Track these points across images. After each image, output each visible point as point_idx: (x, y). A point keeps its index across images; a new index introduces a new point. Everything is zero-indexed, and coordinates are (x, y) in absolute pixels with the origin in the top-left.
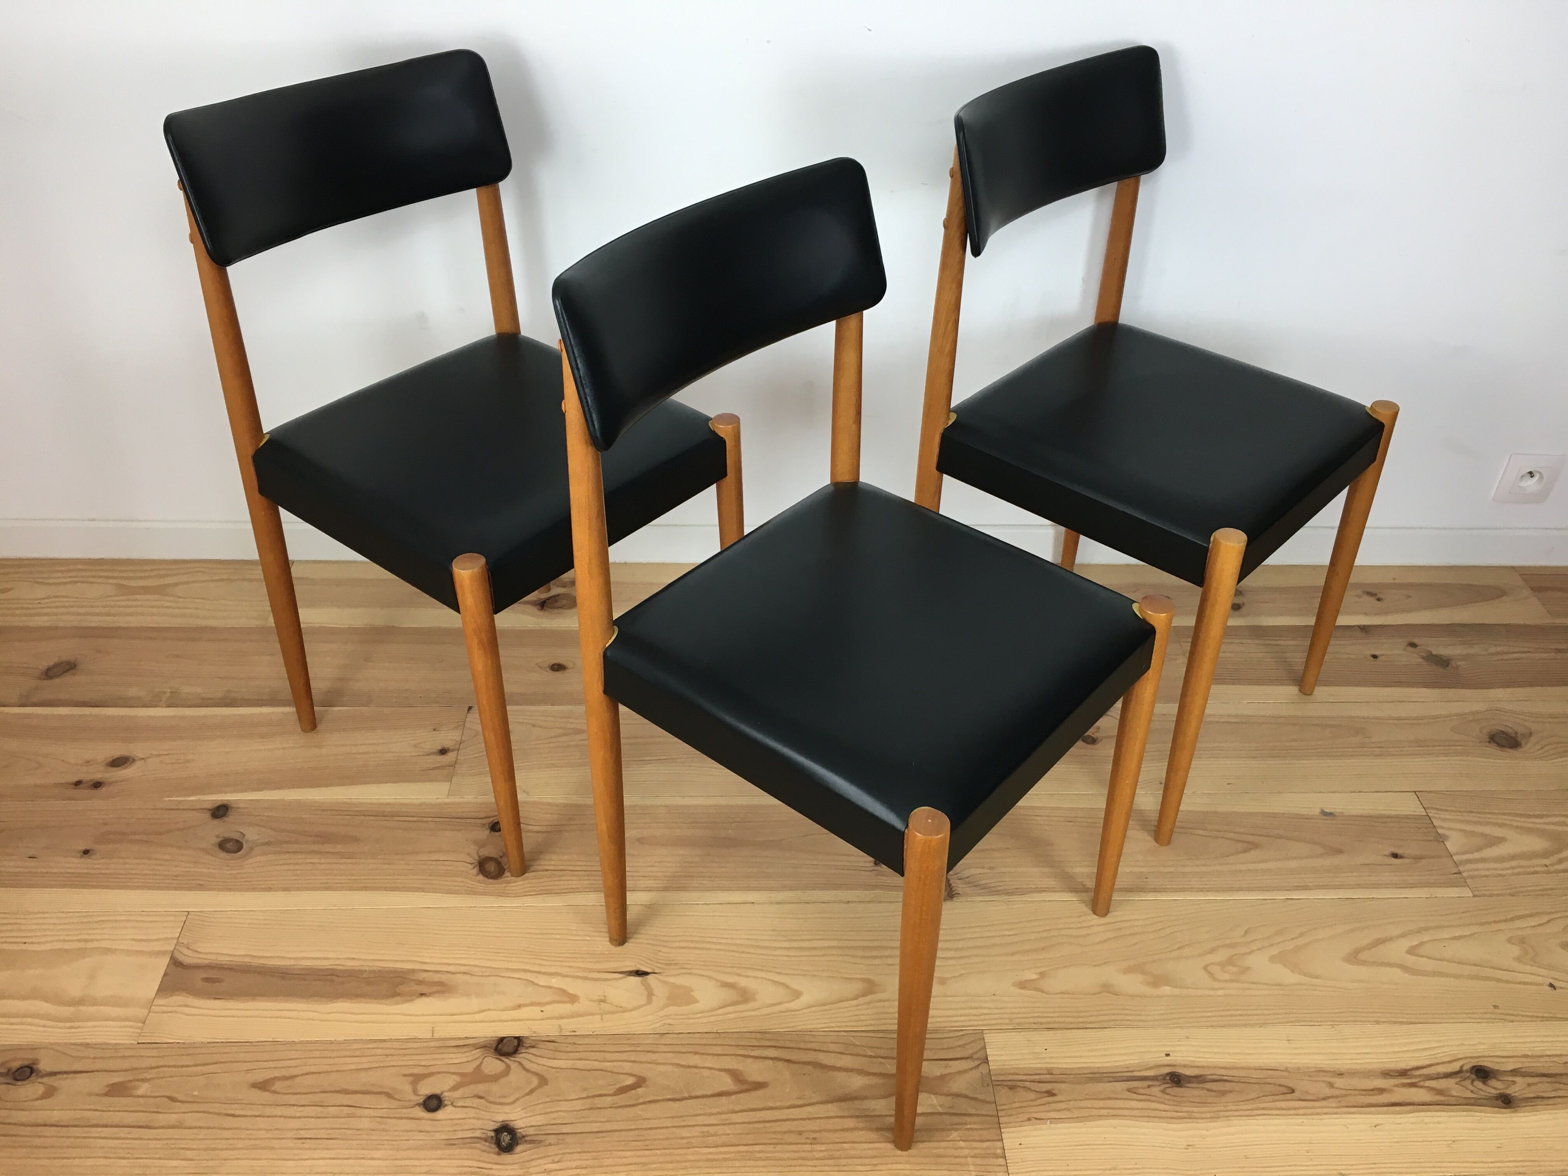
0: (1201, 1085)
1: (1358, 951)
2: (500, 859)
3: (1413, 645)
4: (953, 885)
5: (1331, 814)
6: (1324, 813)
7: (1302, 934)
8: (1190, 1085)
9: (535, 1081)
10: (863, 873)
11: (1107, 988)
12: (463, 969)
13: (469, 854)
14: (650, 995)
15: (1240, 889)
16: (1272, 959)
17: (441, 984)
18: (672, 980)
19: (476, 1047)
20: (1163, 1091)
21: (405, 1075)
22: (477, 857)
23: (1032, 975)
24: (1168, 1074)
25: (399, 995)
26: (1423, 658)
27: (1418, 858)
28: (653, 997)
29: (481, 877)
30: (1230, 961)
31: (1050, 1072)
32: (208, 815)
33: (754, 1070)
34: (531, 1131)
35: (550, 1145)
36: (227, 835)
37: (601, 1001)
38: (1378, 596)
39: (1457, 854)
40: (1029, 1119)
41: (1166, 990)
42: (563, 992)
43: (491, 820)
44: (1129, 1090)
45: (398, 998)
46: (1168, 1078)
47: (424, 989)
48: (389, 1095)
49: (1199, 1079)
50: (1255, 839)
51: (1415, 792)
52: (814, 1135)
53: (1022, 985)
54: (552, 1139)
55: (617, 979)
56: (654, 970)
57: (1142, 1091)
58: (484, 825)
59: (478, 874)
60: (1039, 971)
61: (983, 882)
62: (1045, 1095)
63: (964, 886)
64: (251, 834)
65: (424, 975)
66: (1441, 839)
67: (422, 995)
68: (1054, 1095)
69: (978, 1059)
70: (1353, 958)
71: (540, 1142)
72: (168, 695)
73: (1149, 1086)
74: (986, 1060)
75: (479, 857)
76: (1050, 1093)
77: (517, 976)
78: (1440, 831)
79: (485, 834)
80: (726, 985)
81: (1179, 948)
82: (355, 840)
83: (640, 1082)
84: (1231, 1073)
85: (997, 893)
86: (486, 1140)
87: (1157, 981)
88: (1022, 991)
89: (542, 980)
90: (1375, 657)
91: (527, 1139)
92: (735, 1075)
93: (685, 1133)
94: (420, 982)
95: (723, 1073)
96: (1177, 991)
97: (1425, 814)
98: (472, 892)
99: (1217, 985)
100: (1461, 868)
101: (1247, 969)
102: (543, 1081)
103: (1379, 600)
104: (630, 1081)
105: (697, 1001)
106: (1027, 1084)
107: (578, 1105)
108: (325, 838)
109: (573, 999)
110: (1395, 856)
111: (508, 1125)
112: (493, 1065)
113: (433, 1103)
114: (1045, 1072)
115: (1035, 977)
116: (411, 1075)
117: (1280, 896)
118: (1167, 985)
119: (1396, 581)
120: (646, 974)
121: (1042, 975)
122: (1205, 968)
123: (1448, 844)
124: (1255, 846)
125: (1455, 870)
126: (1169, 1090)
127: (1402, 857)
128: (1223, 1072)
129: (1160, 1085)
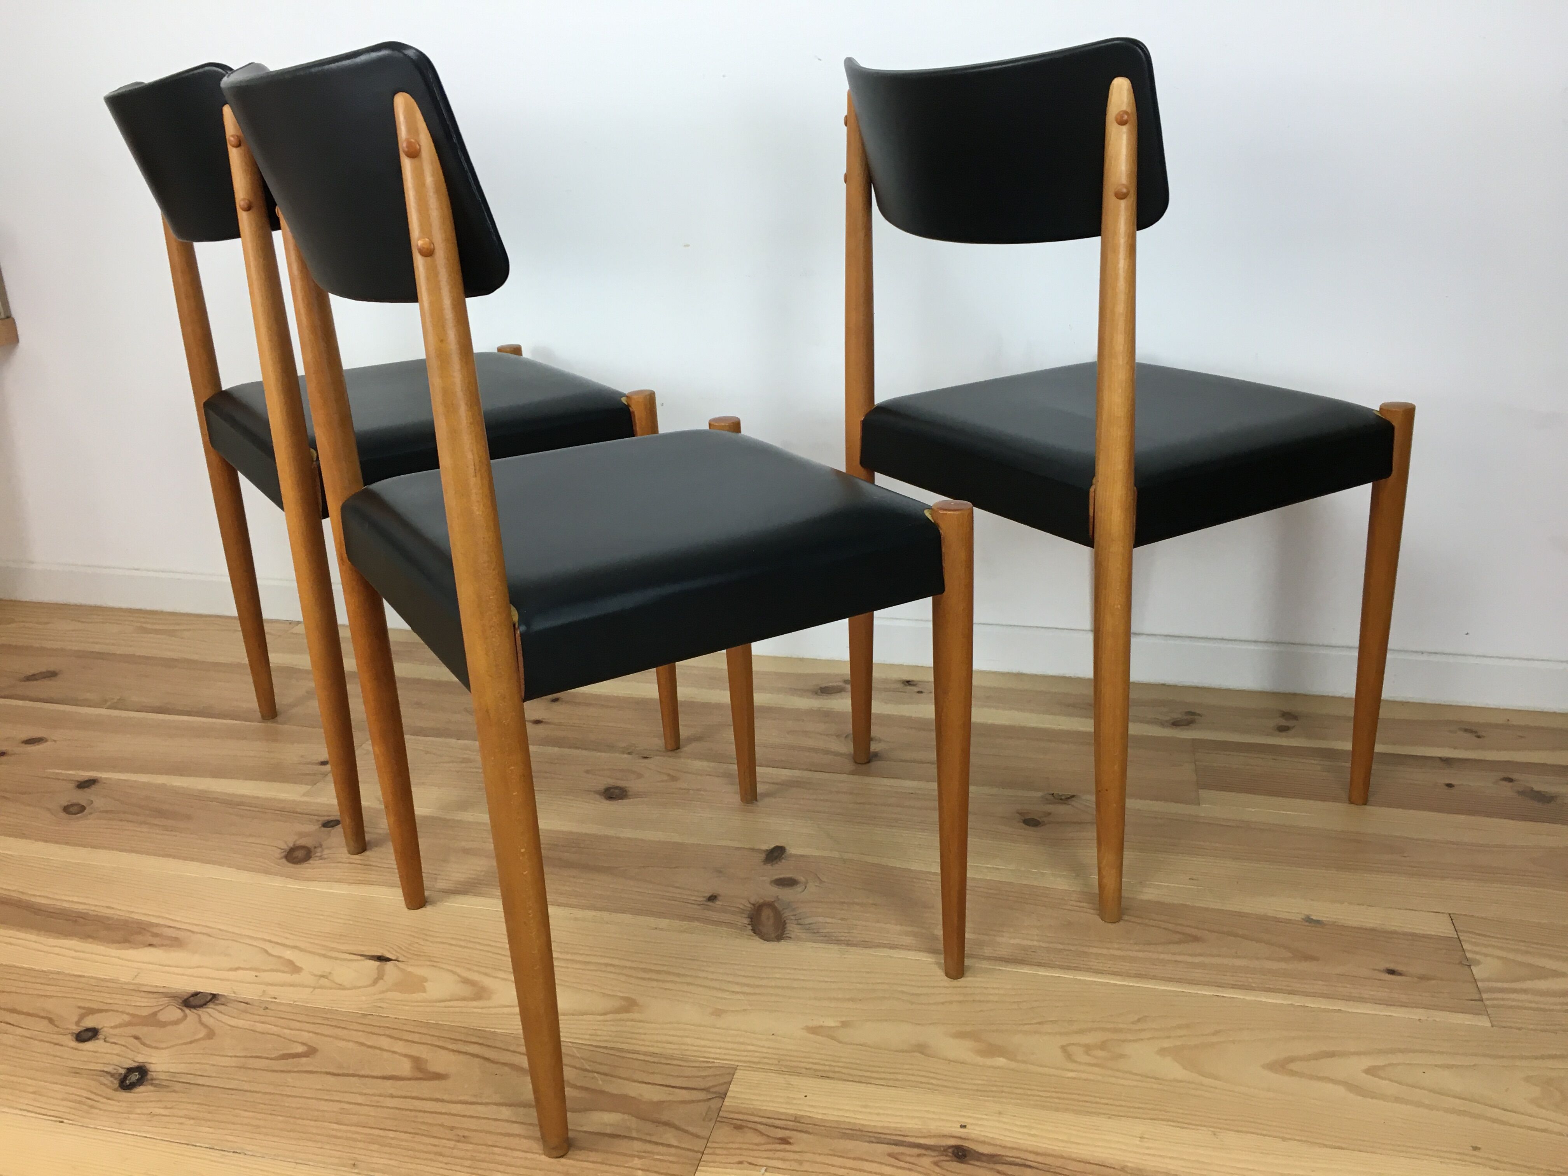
0: (992, 1166)
1: (1292, 1060)
2: (313, 849)
3: (1510, 780)
4: (788, 929)
5: (1318, 922)
6: (1308, 920)
7: (1216, 1033)
8: (978, 1163)
9: (202, 1033)
10: (690, 905)
11: (921, 1049)
12: (205, 930)
13: (286, 842)
14: (380, 977)
15: (1154, 978)
16: (1163, 1052)
17: (176, 939)
18: (410, 969)
19: (166, 995)
20: (936, 1164)
21: (79, 1007)
22: (291, 845)
23: (830, 1023)
24: (952, 1147)
25: (129, 942)
26: (1519, 793)
27: (1422, 978)
28: (381, 981)
29: (284, 860)
30: (1103, 1046)
31: (797, 1119)
32: (72, 785)
33: (439, 1061)
34: (162, 1076)
35: (174, 1091)
36: (75, 801)
37: (323, 976)
38: (1479, 734)
39: (1482, 980)
40: (740, 1163)
41: (1001, 1061)
42: (291, 963)
43: (327, 818)
44: (890, 1155)
45: (127, 944)
46: (950, 1150)
47: (155, 941)
48: (51, 1021)
49: (992, 1159)
50: (1198, 933)
51: (1450, 914)
52: (466, 1133)
53: (814, 1030)
54: (178, 1087)
55: (358, 960)
56: (398, 957)
57: (908, 1159)
58: (319, 821)
59: (281, 858)
60: (844, 1019)
61: (825, 931)
62: (777, 1141)
63: (799, 931)
64: (99, 803)
65: (167, 929)
66: (1468, 964)
67: (150, 945)
68: (788, 1143)
69: (715, 1093)
70: (1281, 1066)
71: (168, 1087)
72: (115, 701)
73: (919, 1155)
74: (723, 1096)
75: (294, 845)
76: (785, 1141)
77: (255, 943)
78: (1468, 955)
79: (312, 828)
80: (466, 981)
81: (1039, 1023)
82: (188, 817)
83: (311, 1051)
84: (1040, 1159)
85: (838, 942)
86: (112, 1075)
87: (993, 1050)
88: (812, 1036)
89: (277, 951)
90: (1450, 786)
91: (154, 1082)
92: (418, 1063)
93: (324, 1106)
94: (156, 935)
95: (405, 1059)
96: (1013, 1065)
97: (1456, 936)
98: (267, 872)
99: (1072, 1066)
100: (1484, 996)
101: (1121, 1056)
102: (211, 1034)
103: (1479, 737)
104: (300, 1049)
105: (424, 991)
106: (760, 1127)
107: (232, 1062)
108: (160, 813)
109: (295, 969)
110: (1392, 972)
111: (145, 1066)
112: (174, 1013)
113: (88, 1035)
114: (793, 1119)
115: (832, 1024)
116: (84, 1008)
117: (1208, 992)
118: (1004, 1057)
119: (1509, 723)
120: (388, 960)
121: (844, 1024)
122: (1064, 1048)
123: (1474, 969)
124: (1196, 939)
125: (1477, 997)
126: (946, 1165)
127: (1400, 974)
128: (1031, 1157)
129: (934, 1156)
